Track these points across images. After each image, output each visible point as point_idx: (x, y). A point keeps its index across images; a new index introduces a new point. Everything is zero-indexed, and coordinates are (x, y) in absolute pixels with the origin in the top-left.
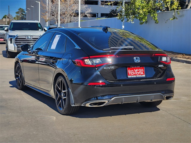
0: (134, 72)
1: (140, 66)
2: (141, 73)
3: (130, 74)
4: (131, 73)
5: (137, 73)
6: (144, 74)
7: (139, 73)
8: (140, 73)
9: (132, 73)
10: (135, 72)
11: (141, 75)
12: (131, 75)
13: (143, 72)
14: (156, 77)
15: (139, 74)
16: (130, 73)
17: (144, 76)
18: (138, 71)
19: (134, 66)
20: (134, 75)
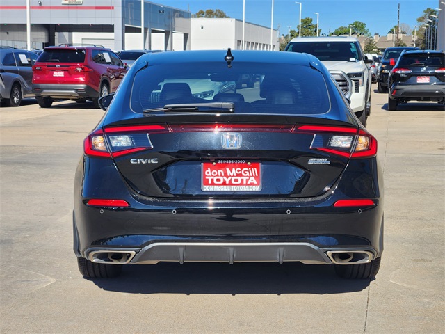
0: (226, 175)
1: (247, 160)
2: (247, 180)
3: (210, 182)
4: (212, 180)
5: (236, 180)
6: (258, 184)
7: (242, 180)
8: (245, 179)
9: (218, 180)
10: (227, 177)
11: (247, 184)
12: (213, 184)
13: (255, 177)
14: (300, 195)
15: (242, 184)
16: (210, 179)
17: (257, 188)
18: (240, 175)
19: (226, 160)
20: (224, 184)
